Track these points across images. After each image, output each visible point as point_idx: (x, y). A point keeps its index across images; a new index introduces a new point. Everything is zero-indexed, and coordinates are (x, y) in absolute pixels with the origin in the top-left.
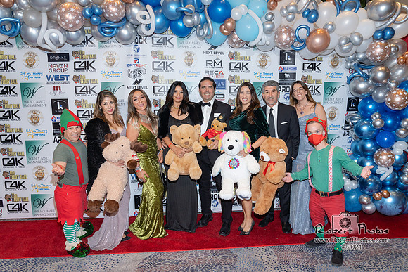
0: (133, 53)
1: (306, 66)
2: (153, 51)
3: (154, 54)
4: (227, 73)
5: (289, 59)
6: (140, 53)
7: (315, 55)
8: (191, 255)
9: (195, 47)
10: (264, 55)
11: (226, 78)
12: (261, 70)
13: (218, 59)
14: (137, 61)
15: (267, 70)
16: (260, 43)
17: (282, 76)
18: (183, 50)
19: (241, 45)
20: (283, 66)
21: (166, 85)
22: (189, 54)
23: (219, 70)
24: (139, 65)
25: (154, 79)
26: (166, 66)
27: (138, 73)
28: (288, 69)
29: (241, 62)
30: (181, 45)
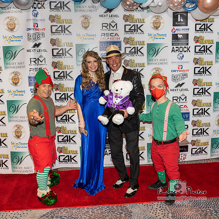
0: (32, 17)
1: (198, 27)
2: (51, 16)
3: (52, 19)
4: (122, 35)
5: (182, 20)
6: (39, 17)
7: (206, 15)
8: (87, 212)
9: (91, 11)
10: (158, 18)
11: (122, 39)
12: (155, 32)
13: (113, 22)
14: (36, 25)
15: (161, 31)
16: (152, 5)
17: (175, 37)
18: (80, 14)
19: (134, 7)
20: (176, 28)
21: (64, 48)
22: (86, 18)
23: (115, 32)
24: (38, 30)
25: (53, 42)
26: (64, 30)
27: (37, 36)
28: (181, 30)
29: (136, 24)
30: (78, 9)
